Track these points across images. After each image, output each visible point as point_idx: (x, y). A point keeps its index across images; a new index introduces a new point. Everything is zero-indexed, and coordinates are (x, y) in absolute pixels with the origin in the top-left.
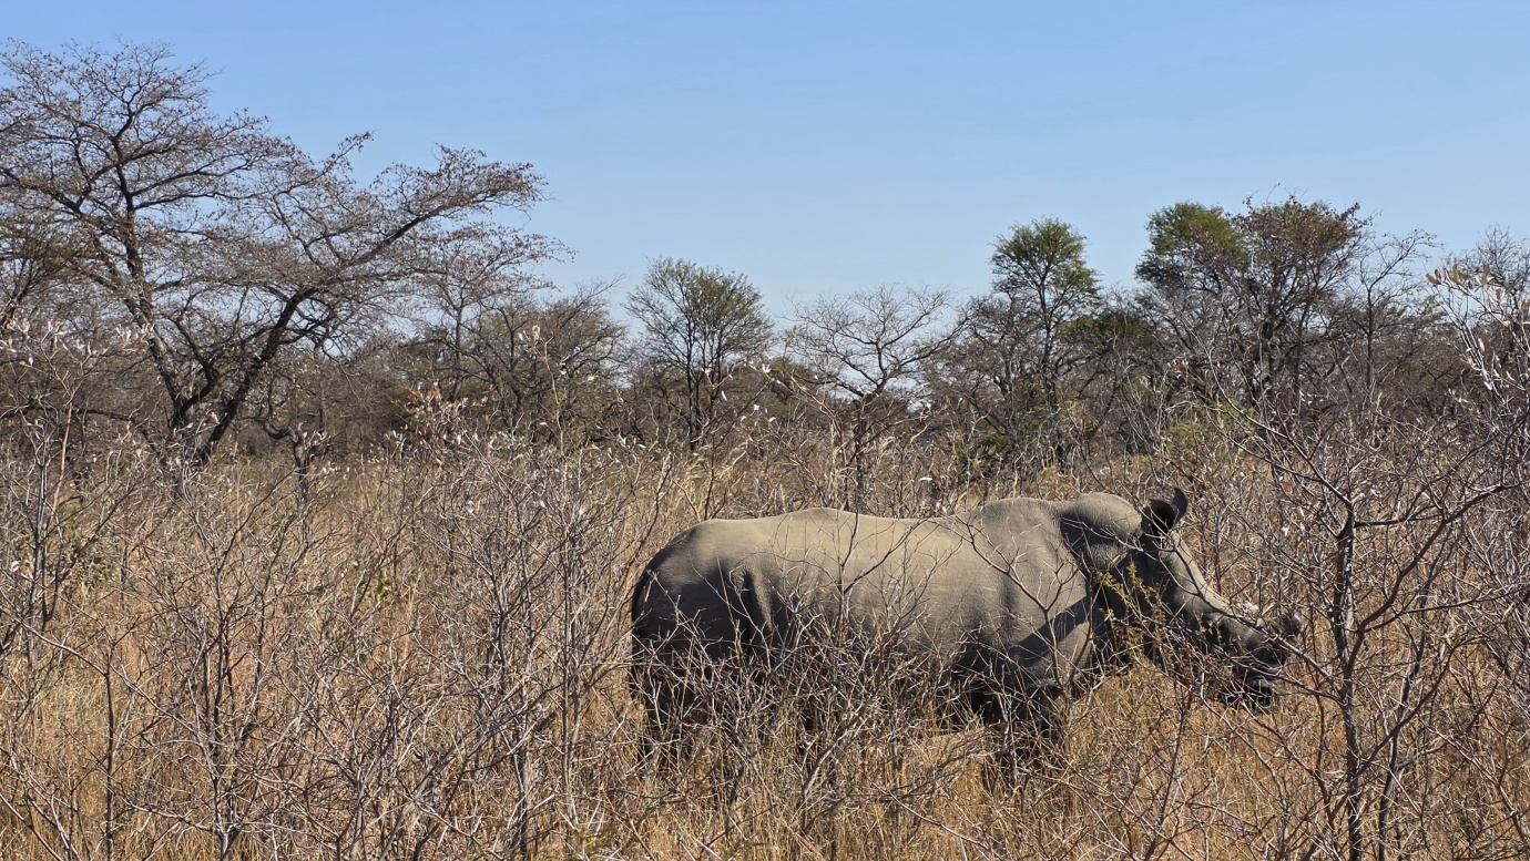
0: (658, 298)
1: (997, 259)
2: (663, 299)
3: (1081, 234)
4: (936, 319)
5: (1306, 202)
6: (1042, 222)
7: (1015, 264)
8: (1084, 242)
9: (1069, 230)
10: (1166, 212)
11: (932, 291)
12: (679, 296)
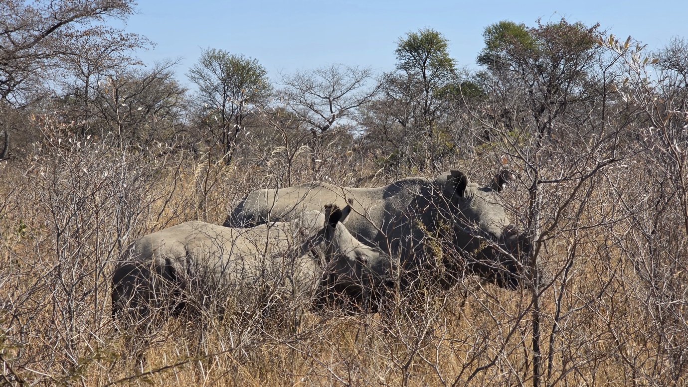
0: (207, 72)
1: (399, 51)
2: (210, 73)
3: (446, 38)
4: (363, 85)
5: (571, 22)
6: (424, 31)
7: (408, 54)
8: (447, 42)
9: (439, 36)
10: (494, 26)
11: (361, 68)
12: (219, 71)
